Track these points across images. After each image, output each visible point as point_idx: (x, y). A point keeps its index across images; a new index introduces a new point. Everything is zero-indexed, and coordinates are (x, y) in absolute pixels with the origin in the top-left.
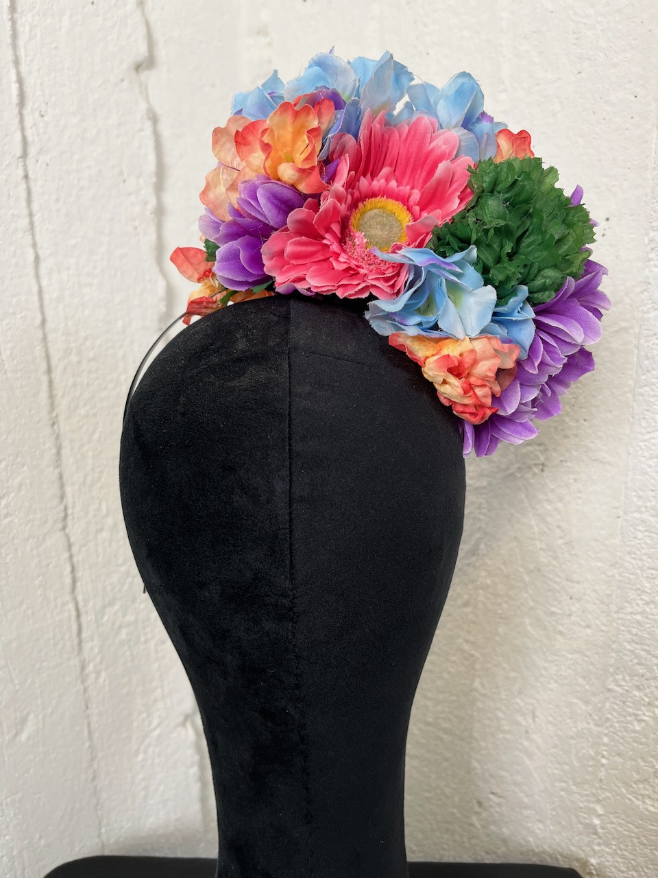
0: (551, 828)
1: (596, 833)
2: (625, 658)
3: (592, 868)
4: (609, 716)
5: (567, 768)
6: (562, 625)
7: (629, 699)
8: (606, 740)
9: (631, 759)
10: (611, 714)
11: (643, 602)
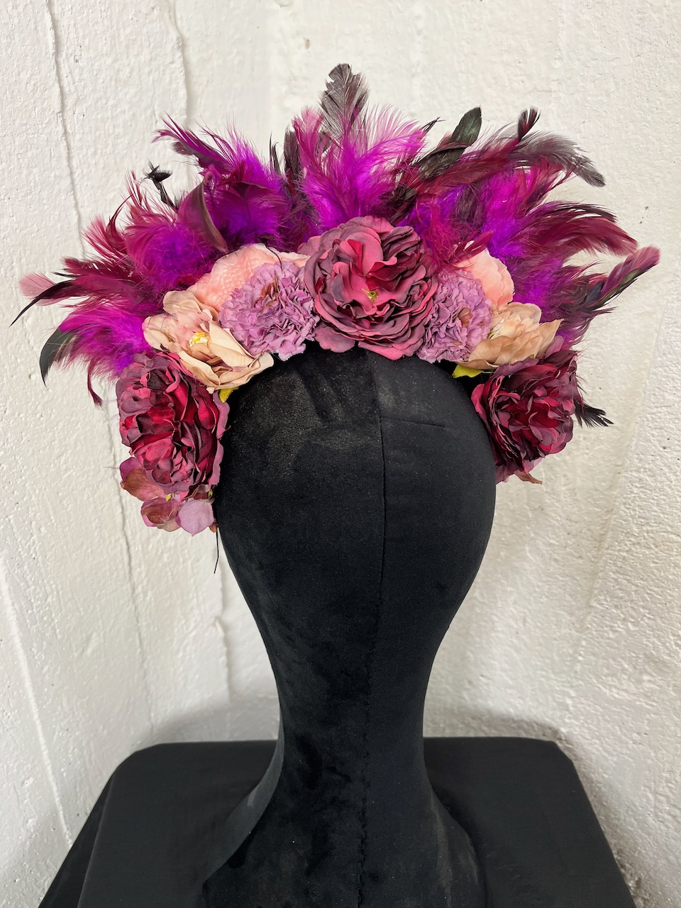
0: (530, 703)
1: (567, 709)
2: (608, 583)
3: (562, 735)
4: (589, 626)
5: (548, 661)
6: (558, 554)
7: (608, 615)
8: (584, 643)
9: (603, 658)
10: (591, 624)
11: (630, 543)
